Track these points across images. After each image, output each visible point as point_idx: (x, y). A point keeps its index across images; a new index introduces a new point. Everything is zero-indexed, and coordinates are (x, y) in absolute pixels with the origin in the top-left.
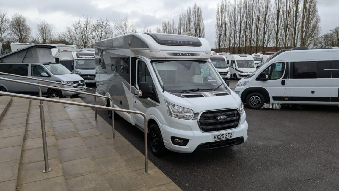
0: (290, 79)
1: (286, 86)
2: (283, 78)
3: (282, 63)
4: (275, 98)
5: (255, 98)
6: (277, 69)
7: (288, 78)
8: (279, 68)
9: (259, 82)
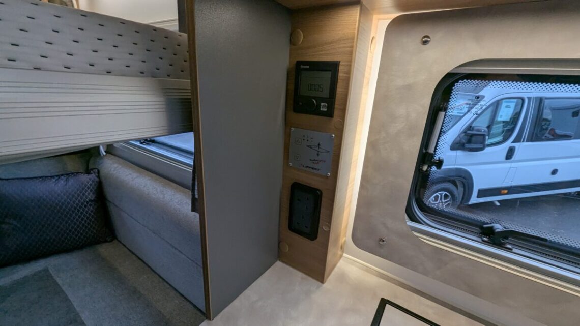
0: (526, 144)
1: (512, 162)
2: (513, 142)
3: (515, 100)
4: (482, 193)
5: (441, 196)
6: (501, 116)
7: (523, 142)
8: (505, 114)
9: (459, 153)
